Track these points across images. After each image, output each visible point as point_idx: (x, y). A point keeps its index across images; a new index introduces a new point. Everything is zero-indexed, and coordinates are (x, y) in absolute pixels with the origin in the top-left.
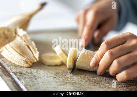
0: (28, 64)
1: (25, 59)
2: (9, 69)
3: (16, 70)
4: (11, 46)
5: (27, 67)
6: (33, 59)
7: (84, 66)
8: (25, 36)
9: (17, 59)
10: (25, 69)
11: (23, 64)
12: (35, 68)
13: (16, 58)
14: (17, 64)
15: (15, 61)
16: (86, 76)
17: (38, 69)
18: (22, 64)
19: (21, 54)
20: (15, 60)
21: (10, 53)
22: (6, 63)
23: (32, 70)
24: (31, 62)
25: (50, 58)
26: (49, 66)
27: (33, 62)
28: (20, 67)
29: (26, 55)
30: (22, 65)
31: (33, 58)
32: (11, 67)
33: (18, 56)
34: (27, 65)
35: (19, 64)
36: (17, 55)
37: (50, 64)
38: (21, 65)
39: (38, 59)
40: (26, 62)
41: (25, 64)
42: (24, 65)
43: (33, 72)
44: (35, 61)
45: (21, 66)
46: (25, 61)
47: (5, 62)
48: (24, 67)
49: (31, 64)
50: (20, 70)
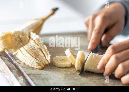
0: (40, 66)
1: (37, 62)
2: (23, 70)
3: (29, 72)
4: (25, 49)
5: (39, 69)
6: (45, 62)
7: (92, 69)
8: (38, 39)
9: (31, 61)
10: (38, 70)
11: (36, 65)
12: (47, 70)
13: (30, 61)
14: (30, 65)
15: (29, 63)
16: (94, 78)
17: (50, 70)
18: (35, 66)
19: (34, 56)
20: (29, 62)
21: (24, 56)
22: (21, 65)
23: (45, 71)
24: (43, 64)
25: (61, 61)
26: (59, 67)
27: (45, 64)
28: (33, 68)
29: (39, 57)
30: (35, 67)
31: (45, 60)
32: (25, 68)
33: (31, 58)
34: (39, 67)
35: (32, 66)
36: (30, 58)
37: (60, 66)
38: (34, 67)
39: (49, 62)
40: (39, 64)
41: (38, 66)
42: (36, 67)
43: (45, 74)
44: (47, 64)
45: (35, 68)
46: (38, 63)
47: (19, 64)
48: (36, 69)
49: (43, 66)
50: (33, 72)
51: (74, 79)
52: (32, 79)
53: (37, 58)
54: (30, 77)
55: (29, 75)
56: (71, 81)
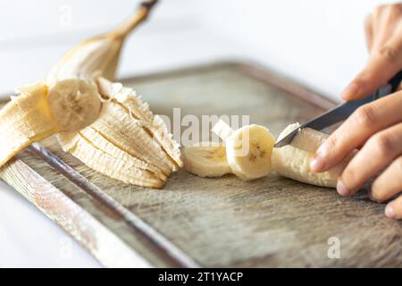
0: (155, 178)
1: (145, 167)
2: (109, 197)
3: (130, 198)
4: (100, 133)
5: (154, 188)
6: (166, 164)
8: (131, 100)
9: (123, 166)
10: (152, 192)
11: (142, 178)
12: (176, 189)
13: (120, 166)
14: (125, 180)
15: (120, 172)
17: (185, 188)
18: (139, 180)
19: (133, 151)
20: (118, 169)
21: (99, 152)
22: (95, 181)
23: (170, 194)
24: (163, 173)
25: (208, 157)
26: (207, 177)
27: (168, 172)
28: (135, 188)
29: (146, 153)
30: (141, 184)
31: (165, 160)
32: (112, 190)
33: (125, 158)
34: (153, 182)
35: (131, 181)
36: (121, 156)
37: (211, 173)
38: (136, 183)
39: (180, 163)
40: (151, 174)
41: (148, 180)
42: (144, 181)
43: (175, 200)
44: (174, 170)
45: (139, 186)
46: (147, 170)
47: (89, 178)
48: (145, 187)
49: (164, 178)
50: (140, 198)
51: (262, 209)
52: (145, 221)
53: (142, 154)
54: (137, 214)
55: (131, 208)
56: (256, 215)
